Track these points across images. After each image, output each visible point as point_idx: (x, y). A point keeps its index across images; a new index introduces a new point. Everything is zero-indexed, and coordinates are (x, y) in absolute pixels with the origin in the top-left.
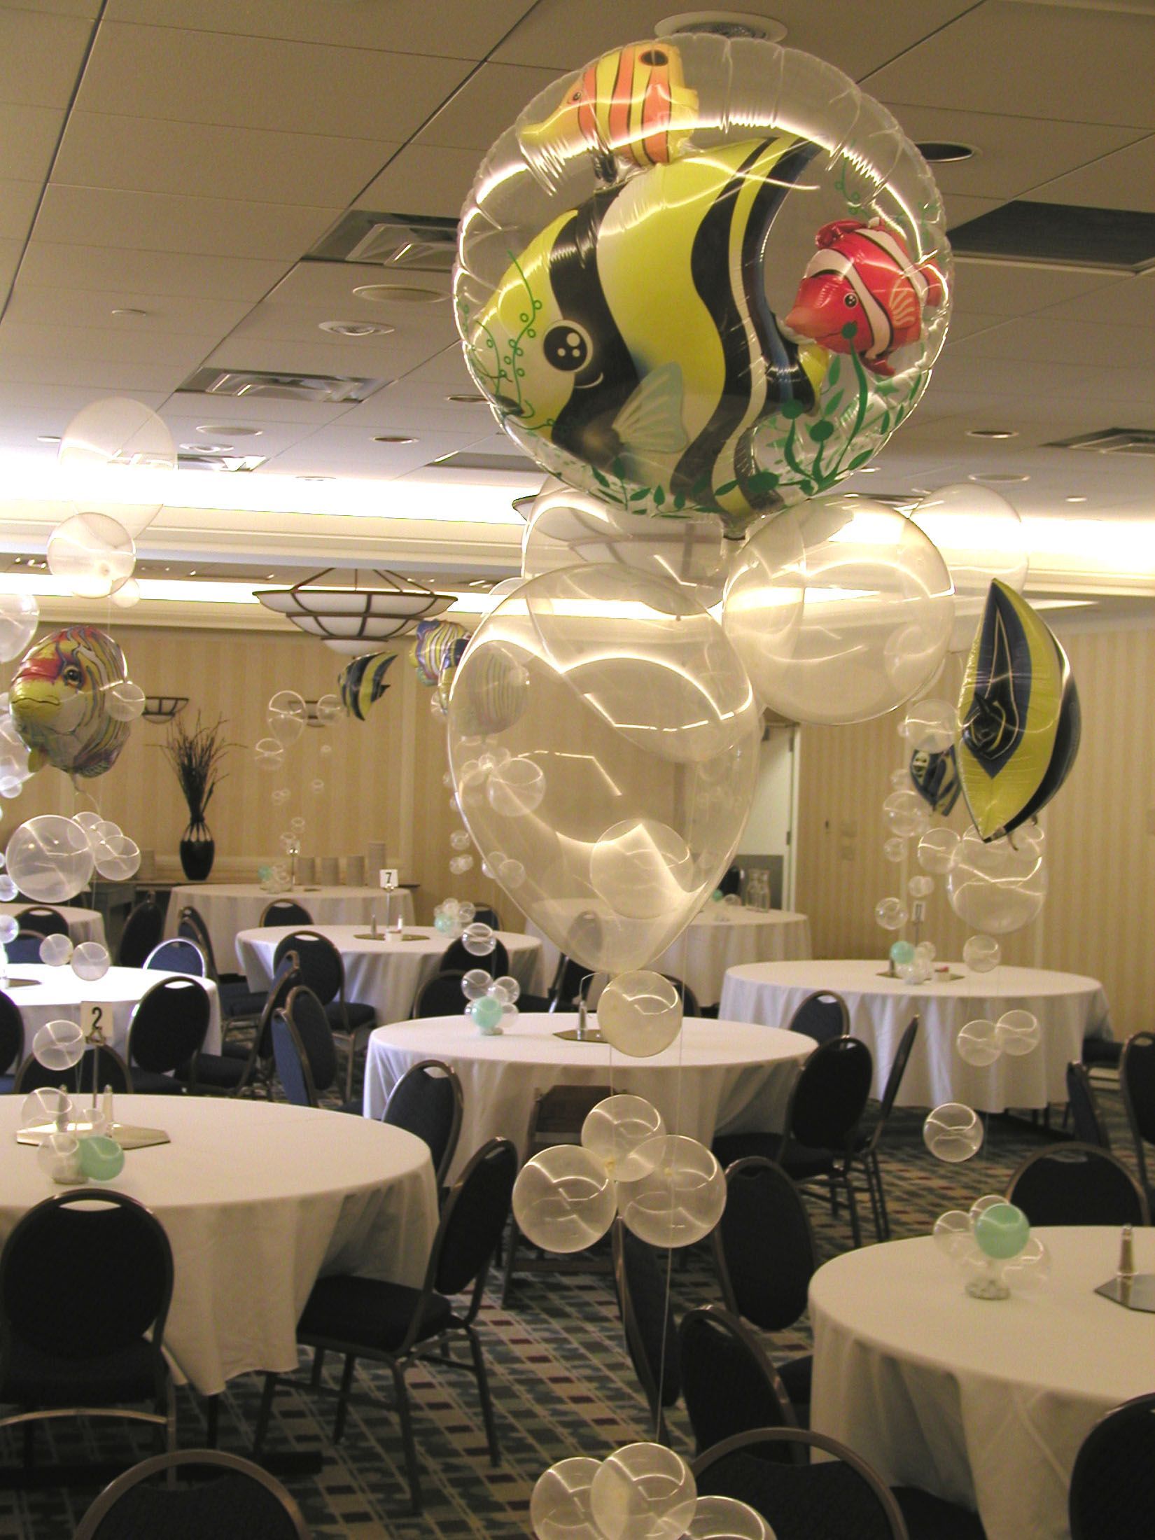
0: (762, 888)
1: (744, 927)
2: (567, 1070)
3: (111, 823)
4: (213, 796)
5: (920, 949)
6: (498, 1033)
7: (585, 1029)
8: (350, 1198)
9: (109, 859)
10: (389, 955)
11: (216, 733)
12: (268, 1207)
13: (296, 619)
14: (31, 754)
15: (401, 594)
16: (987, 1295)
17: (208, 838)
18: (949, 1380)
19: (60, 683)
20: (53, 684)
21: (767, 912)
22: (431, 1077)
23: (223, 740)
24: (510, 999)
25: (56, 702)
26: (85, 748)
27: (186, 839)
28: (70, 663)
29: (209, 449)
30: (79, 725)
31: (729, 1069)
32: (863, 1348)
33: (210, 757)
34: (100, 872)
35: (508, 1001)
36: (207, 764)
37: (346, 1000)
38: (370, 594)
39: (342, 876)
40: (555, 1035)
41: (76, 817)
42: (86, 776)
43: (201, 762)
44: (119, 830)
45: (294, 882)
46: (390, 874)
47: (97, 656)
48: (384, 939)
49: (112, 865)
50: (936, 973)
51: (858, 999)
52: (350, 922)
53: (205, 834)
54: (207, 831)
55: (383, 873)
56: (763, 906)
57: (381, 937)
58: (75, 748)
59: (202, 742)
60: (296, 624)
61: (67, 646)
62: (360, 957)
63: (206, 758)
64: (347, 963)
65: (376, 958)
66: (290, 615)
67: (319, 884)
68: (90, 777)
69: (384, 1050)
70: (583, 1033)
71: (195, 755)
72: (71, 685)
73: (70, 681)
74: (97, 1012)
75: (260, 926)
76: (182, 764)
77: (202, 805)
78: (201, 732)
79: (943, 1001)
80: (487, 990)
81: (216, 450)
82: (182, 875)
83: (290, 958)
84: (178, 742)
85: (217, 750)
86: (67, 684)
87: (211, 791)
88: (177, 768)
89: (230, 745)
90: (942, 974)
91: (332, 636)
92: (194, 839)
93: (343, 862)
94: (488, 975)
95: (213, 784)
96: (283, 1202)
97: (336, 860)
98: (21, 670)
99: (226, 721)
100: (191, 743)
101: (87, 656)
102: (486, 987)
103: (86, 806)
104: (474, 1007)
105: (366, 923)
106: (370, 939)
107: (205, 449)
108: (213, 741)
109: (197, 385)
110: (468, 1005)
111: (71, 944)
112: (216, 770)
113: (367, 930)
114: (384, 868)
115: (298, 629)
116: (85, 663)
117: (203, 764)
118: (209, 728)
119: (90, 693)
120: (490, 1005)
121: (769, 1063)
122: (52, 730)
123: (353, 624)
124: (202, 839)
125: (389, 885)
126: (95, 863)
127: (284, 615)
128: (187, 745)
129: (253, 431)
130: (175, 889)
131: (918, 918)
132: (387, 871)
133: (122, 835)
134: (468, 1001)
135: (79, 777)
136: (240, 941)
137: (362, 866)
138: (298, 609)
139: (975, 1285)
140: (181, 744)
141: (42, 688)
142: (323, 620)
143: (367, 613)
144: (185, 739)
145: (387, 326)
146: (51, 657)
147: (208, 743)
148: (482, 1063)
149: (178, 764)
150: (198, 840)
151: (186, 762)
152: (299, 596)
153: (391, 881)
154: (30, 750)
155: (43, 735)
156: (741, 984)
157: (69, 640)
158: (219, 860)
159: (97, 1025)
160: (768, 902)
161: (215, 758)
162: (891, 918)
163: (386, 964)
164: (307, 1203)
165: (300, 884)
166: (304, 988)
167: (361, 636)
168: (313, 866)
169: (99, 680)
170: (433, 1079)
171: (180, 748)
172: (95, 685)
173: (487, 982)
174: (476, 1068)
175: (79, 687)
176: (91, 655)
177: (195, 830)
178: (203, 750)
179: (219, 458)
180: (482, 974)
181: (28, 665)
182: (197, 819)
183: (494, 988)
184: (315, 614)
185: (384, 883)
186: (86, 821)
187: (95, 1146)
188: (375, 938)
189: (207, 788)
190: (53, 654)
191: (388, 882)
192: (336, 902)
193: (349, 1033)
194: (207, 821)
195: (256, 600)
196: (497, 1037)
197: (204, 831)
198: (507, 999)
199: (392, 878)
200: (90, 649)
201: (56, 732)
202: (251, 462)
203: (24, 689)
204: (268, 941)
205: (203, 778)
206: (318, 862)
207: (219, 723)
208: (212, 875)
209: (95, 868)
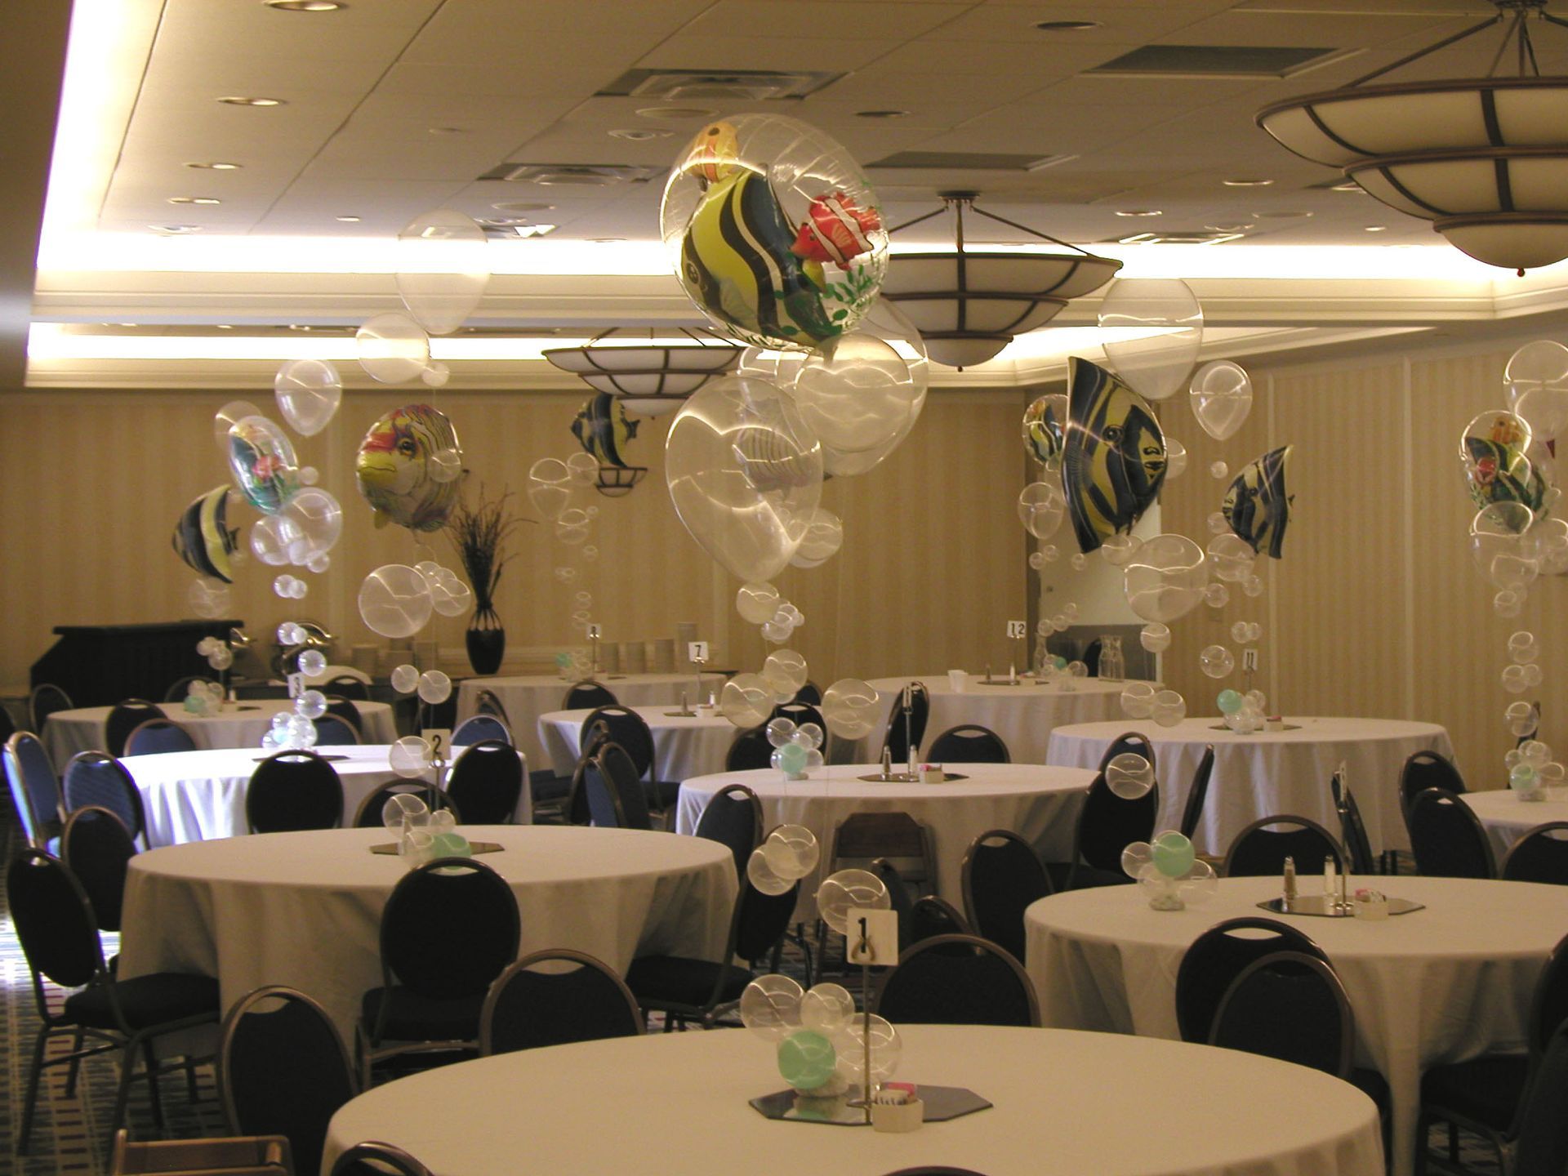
0: (1115, 655)
1: (1092, 696)
2: (866, 802)
3: (448, 570)
4: (501, 577)
5: (1249, 697)
6: (805, 778)
7: (891, 774)
8: (662, 880)
9: (445, 599)
10: (701, 729)
11: (502, 507)
12: (594, 884)
13: (590, 379)
14: (377, 513)
15: (705, 347)
16: (1164, 907)
17: (498, 626)
18: (1113, 950)
19: (396, 453)
20: (390, 454)
21: (1121, 682)
22: (732, 800)
23: (510, 515)
24: (814, 744)
25: (393, 469)
26: (421, 506)
27: (473, 629)
28: (405, 435)
29: (502, 221)
30: (414, 487)
31: (1022, 798)
32: (1056, 937)
33: (497, 535)
34: (437, 610)
35: (811, 748)
36: (493, 543)
37: (657, 780)
38: (667, 349)
39: (649, 664)
40: (859, 778)
41: (417, 567)
42: (425, 531)
43: (486, 540)
44: (453, 574)
45: (596, 669)
46: (699, 646)
47: (428, 429)
48: (695, 716)
49: (447, 604)
50: (1268, 723)
51: (1182, 748)
52: (659, 703)
53: (494, 622)
54: (494, 617)
55: (692, 646)
56: (1118, 676)
57: (692, 715)
58: (413, 507)
59: (485, 520)
60: (588, 383)
61: (401, 422)
62: (670, 733)
63: (491, 536)
64: (657, 739)
65: (687, 733)
66: (583, 374)
67: (625, 673)
68: (430, 531)
69: (693, 794)
70: (887, 776)
71: (480, 533)
72: (406, 454)
73: (405, 451)
74: (437, 740)
75: (563, 709)
76: (466, 544)
77: (489, 590)
78: (485, 507)
79: (1268, 747)
80: (792, 737)
81: (510, 222)
82: (470, 669)
83: (598, 727)
84: (460, 519)
85: (502, 529)
86: (402, 454)
87: (498, 574)
88: (461, 548)
89: (517, 520)
90: (1275, 723)
91: (628, 395)
92: (481, 628)
93: (650, 649)
94: (793, 723)
95: (501, 565)
96: (606, 881)
97: (642, 647)
98: (364, 444)
99: (513, 493)
100: (474, 521)
101: (419, 430)
102: (790, 734)
103: (425, 556)
104: (778, 756)
105: (677, 703)
106: (682, 716)
107: (499, 222)
108: (499, 515)
109: (497, 175)
110: (774, 753)
111: (417, 673)
112: (503, 549)
113: (678, 709)
114: (695, 640)
115: (590, 387)
116: (417, 435)
117: (488, 543)
118: (493, 503)
119: (422, 461)
120: (794, 751)
121: (1063, 792)
122: (391, 493)
123: (650, 382)
124: (491, 627)
125: (700, 658)
126: (433, 602)
127: (576, 374)
128: (470, 523)
129: (546, 207)
130: (464, 682)
131: (1250, 667)
132: (698, 643)
133: (456, 579)
134: (773, 749)
135: (419, 532)
136: (543, 723)
137: (671, 651)
138: (590, 367)
139: (1155, 900)
140: (464, 521)
141: (382, 458)
142: (619, 379)
143: (665, 370)
144: (468, 516)
145: (667, 131)
146: (388, 432)
147: (494, 519)
148: (786, 799)
149: (461, 545)
150: (486, 629)
151: (469, 541)
152: (592, 354)
153: (701, 654)
154: (374, 509)
155: (385, 498)
156: (1065, 740)
157: (404, 416)
158: (510, 651)
159: (438, 751)
160: (1122, 672)
161: (502, 535)
162: (1217, 666)
163: (699, 739)
164: (627, 882)
165: (603, 671)
166: (615, 745)
167: (659, 394)
168: (616, 653)
169: (429, 450)
170: (735, 801)
171: (463, 526)
172: (427, 455)
173: (792, 728)
174: (780, 806)
175: (412, 457)
176: (422, 428)
177: (482, 617)
178: (487, 527)
179: (512, 228)
180: (787, 722)
181: (370, 439)
182: (484, 604)
183: (798, 734)
184: (609, 373)
185: (694, 658)
186: (427, 568)
187: (445, 840)
188: (686, 715)
189: (494, 569)
190: (390, 429)
191: (698, 656)
192: (645, 688)
193: (662, 812)
194: (495, 608)
195: (545, 358)
196: (804, 781)
197: (492, 617)
198: (811, 745)
199: (702, 649)
200: (421, 424)
201: (394, 494)
202: (543, 229)
203: (368, 460)
204: (573, 723)
205: (489, 559)
206: (623, 649)
207: (506, 496)
208: (502, 668)
209: (433, 609)
